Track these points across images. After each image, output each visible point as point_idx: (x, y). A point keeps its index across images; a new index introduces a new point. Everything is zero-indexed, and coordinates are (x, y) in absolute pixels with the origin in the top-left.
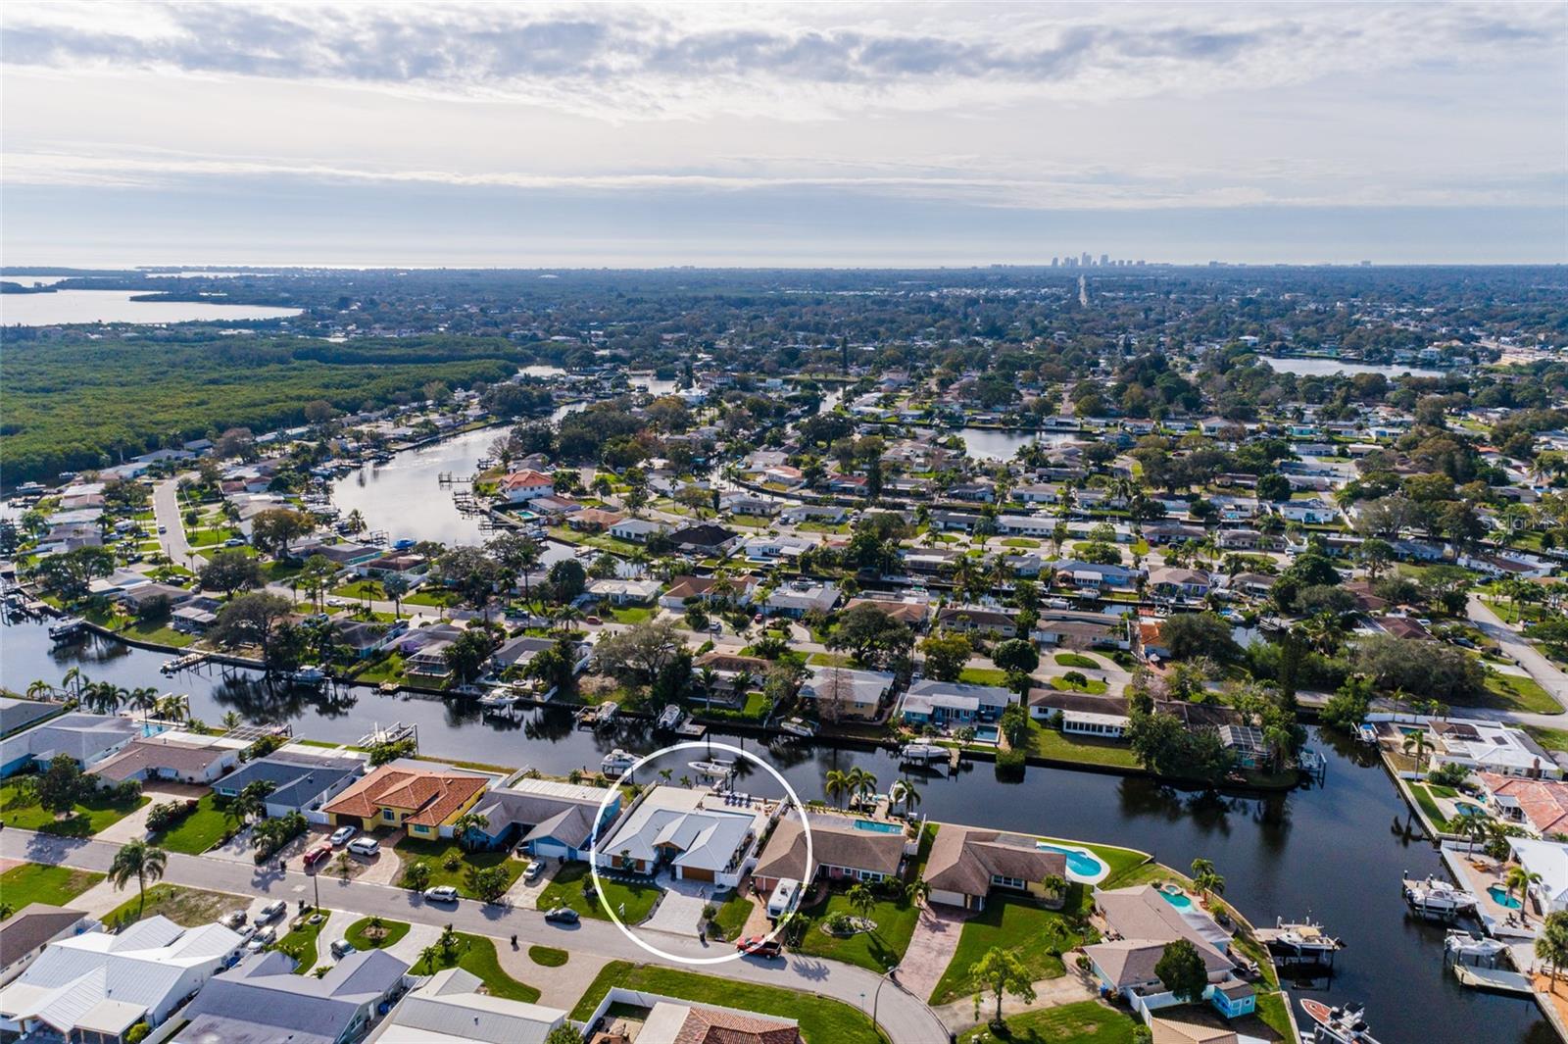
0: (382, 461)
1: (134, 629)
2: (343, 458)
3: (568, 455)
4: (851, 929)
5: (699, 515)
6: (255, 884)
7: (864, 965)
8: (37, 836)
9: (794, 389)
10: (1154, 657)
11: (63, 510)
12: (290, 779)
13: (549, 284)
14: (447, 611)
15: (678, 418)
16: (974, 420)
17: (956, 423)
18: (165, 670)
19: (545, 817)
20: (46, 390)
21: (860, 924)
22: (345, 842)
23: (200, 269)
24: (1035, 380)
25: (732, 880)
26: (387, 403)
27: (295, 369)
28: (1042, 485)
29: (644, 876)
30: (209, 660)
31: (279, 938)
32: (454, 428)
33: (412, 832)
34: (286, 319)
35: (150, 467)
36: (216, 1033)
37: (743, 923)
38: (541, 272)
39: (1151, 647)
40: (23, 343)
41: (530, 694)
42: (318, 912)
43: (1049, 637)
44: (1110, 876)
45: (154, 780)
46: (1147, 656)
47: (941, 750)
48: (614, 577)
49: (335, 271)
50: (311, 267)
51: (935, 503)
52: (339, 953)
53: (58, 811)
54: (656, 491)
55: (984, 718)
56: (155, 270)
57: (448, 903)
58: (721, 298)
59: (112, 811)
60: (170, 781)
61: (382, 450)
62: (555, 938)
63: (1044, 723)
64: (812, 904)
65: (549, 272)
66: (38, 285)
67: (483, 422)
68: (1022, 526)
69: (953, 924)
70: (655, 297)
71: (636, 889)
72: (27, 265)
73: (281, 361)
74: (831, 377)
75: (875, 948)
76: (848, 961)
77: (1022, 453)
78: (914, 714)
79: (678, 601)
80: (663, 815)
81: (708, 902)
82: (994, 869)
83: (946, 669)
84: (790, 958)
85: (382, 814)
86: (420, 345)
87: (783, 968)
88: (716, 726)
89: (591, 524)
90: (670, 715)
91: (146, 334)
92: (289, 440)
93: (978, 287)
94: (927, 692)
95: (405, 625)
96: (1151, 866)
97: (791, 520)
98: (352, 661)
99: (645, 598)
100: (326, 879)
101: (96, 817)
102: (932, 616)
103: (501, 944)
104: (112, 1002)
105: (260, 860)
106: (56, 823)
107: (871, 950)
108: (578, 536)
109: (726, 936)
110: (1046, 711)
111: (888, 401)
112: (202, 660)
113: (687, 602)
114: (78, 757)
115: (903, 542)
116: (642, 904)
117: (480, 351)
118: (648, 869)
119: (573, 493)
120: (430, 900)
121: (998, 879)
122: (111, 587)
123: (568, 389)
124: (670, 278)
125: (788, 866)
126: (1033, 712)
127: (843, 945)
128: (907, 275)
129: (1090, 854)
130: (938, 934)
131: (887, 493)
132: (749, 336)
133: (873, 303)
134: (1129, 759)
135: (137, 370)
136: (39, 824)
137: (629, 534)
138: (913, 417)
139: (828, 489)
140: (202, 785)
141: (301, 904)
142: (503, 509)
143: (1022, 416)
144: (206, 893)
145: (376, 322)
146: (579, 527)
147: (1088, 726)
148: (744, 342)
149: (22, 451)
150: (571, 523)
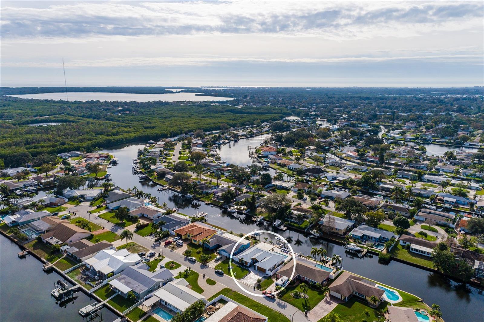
0: (236, 141)
1: (156, 179)
2: (225, 139)
3: (287, 143)
4: (300, 296)
5: (318, 164)
6: (152, 247)
7: (299, 308)
8: (114, 225)
9: (370, 127)
10: (463, 232)
11: (155, 148)
12: (170, 222)
13: (308, 92)
14: (231, 184)
15: (326, 134)
16: (435, 141)
17: (427, 142)
18: (159, 190)
19: (226, 244)
20: (165, 118)
21: (303, 296)
22: (176, 240)
23: (215, 87)
24: (468, 128)
25: (271, 273)
26: (243, 126)
27: (225, 115)
28: (451, 166)
29: (247, 267)
30: (169, 189)
31: (151, 261)
32: (259, 133)
33: (193, 242)
34: (229, 101)
35: (178, 138)
36: (125, 280)
37: (268, 287)
38: (307, 88)
39: (463, 228)
40: (166, 106)
41: (242, 210)
42: (162, 257)
43: (421, 219)
44: (401, 302)
45: (143, 217)
46: (460, 231)
47: (360, 248)
48: (282, 180)
49: (249, 88)
50: (243, 87)
51: (403, 168)
52: (162, 267)
53: (120, 221)
54: (308, 156)
55: (381, 241)
56: (204, 87)
57: (193, 262)
58: (360, 97)
59: (131, 222)
60: (146, 217)
61: (236, 139)
62: (215, 277)
63: (403, 247)
64: (291, 286)
65: (309, 88)
66: (177, 91)
67: (268, 132)
68: (432, 179)
69: (334, 303)
70: (338, 96)
71: (243, 270)
72: (176, 86)
73: (222, 112)
74: (387, 124)
75: (305, 304)
76: (294, 305)
77: (446, 154)
78: (355, 236)
79: (296, 189)
80: (258, 250)
81: (260, 278)
82: (355, 289)
83: (374, 223)
84: (277, 300)
85: (187, 235)
86: (260, 109)
87: (273, 302)
88: (291, 228)
89: (282, 164)
90: (277, 223)
91: (194, 104)
92: (213, 134)
93: (463, 94)
94: (363, 229)
95: (218, 187)
96: (421, 303)
97: (347, 169)
98: (200, 194)
99: (287, 187)
100: (168, 249)
101: (127, 223)
102: (380, 206)
103: (201, 275)
104: (108, 267)
105: (156, 241)
106: (119, 223)
107: (303, 304)
108: (278, 167)
109: (262, 289)
110: (405, 243)
111: (403, 133)
112: (168, 189)
113: (299, 190)
114: (129, 208)
115: (383, 180)
116: (243, 274)
117: (276, 111)
118: (248, 264)
119: (283, 154)
120: (189, 260)
121: (356, 293)
122: (155, 168)
123: (296, 124)
124: (348, 90)
125: (287, 273)
126: (401, 242)
127: (295, 301)
128: (436, 90)
129: (397, 293)
130: (328, 305)
131: (386, 163)
132: (364, 109)
133: (416, 99)
134: (430, 265)
135: (187, 114)
136: (115, 223)
137: (293, 168)
138: (410, 139)
139: (366, 160)
140: (152, 220)
141: (159, 254)
142: (260, 157)
143: (455, 141)
144: (141, 246)
145: (252, 102)
146: (279, 165)
147: (420, 251)
148: (361, 111)
149: (152, 132)
150: (277, 163)
